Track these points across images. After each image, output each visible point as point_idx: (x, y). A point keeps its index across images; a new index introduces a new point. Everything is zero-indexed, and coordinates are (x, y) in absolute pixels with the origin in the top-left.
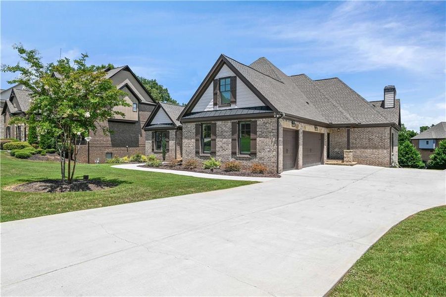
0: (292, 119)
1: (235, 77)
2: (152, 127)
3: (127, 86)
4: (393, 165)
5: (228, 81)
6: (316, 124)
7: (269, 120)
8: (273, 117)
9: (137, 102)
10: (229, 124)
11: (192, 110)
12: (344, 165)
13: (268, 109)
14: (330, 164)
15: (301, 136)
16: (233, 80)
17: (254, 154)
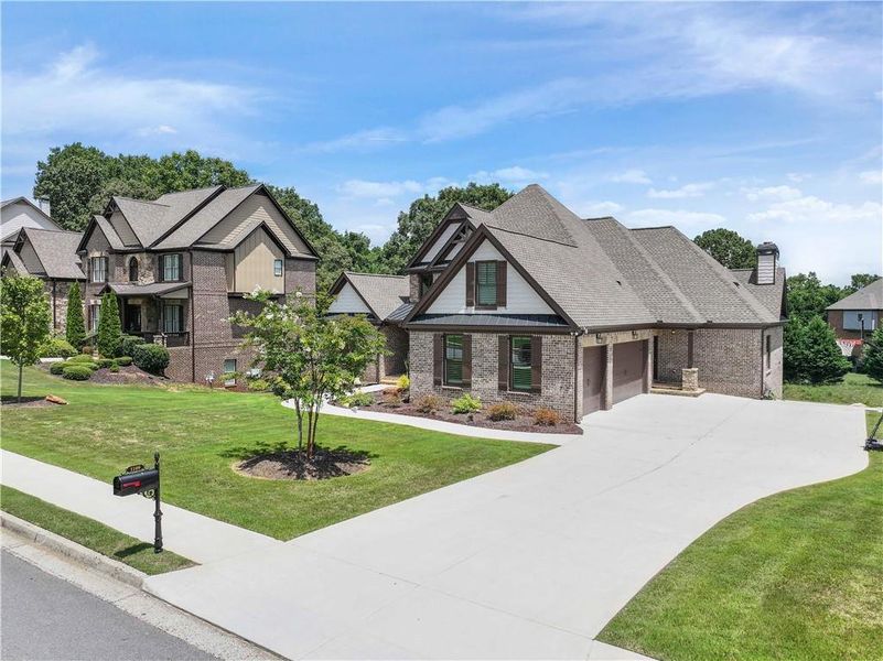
0: (596, 331)
1: (505, 263)
3: (264, 227)
4: (766, 395)
5: (492, 270)
6: (633, 328)
7: (563, 338)
8: (569, 334)
9: (282, 258)
10: (494, 338)
11: (427, 309)
12: (683, 395)
13: (559, 321)
14: (659, 393)
15: (610, 354)
16: (500, 268)
17: (538, 391)
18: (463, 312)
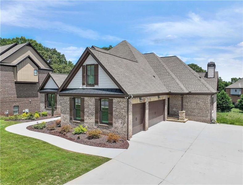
0: (140, 97)
1: (97, 65)
2: (45, 90)
3: (29, 57)
4: (213, 122)
5: (93, 67)
6: (158, 95)
7: (122, 99)
8: (124, 98)
9: (37, 69)
10: (93, 100)
11: (67, 86)
12: (179, 122)
13: (120, 92)
14: (170, 121)
15: (147, 106)
16: (96, 67)
17: (111, 124)
18: (81, 87)
